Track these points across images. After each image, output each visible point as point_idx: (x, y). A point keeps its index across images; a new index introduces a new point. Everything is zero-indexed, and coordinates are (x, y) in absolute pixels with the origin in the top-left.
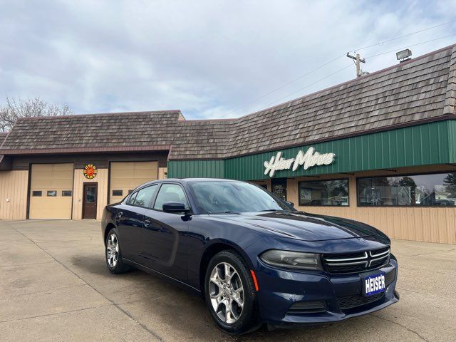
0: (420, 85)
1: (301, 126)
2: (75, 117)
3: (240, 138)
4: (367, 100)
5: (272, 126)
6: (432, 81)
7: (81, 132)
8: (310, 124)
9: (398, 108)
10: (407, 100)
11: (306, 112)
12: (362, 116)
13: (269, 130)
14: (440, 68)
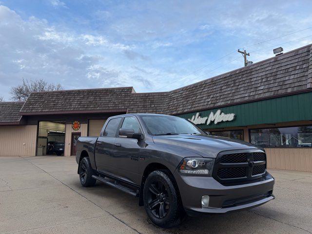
0: (290, 70)
1: (211, 96)
2: (67, 91)
3: (171, 104)
4: (255, 79)
5: (192, 96)
6: (298, 68)
7: (71, 101)
8: (218, 95)
9: (276, 85)
10: (282, 79)
11: (215, 87)
12: (252, 90)
13: (190, 99)
14: (303, 59)
